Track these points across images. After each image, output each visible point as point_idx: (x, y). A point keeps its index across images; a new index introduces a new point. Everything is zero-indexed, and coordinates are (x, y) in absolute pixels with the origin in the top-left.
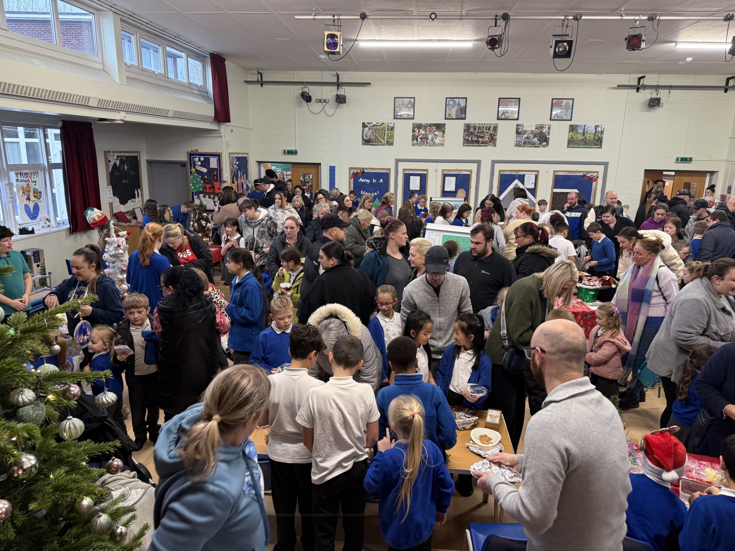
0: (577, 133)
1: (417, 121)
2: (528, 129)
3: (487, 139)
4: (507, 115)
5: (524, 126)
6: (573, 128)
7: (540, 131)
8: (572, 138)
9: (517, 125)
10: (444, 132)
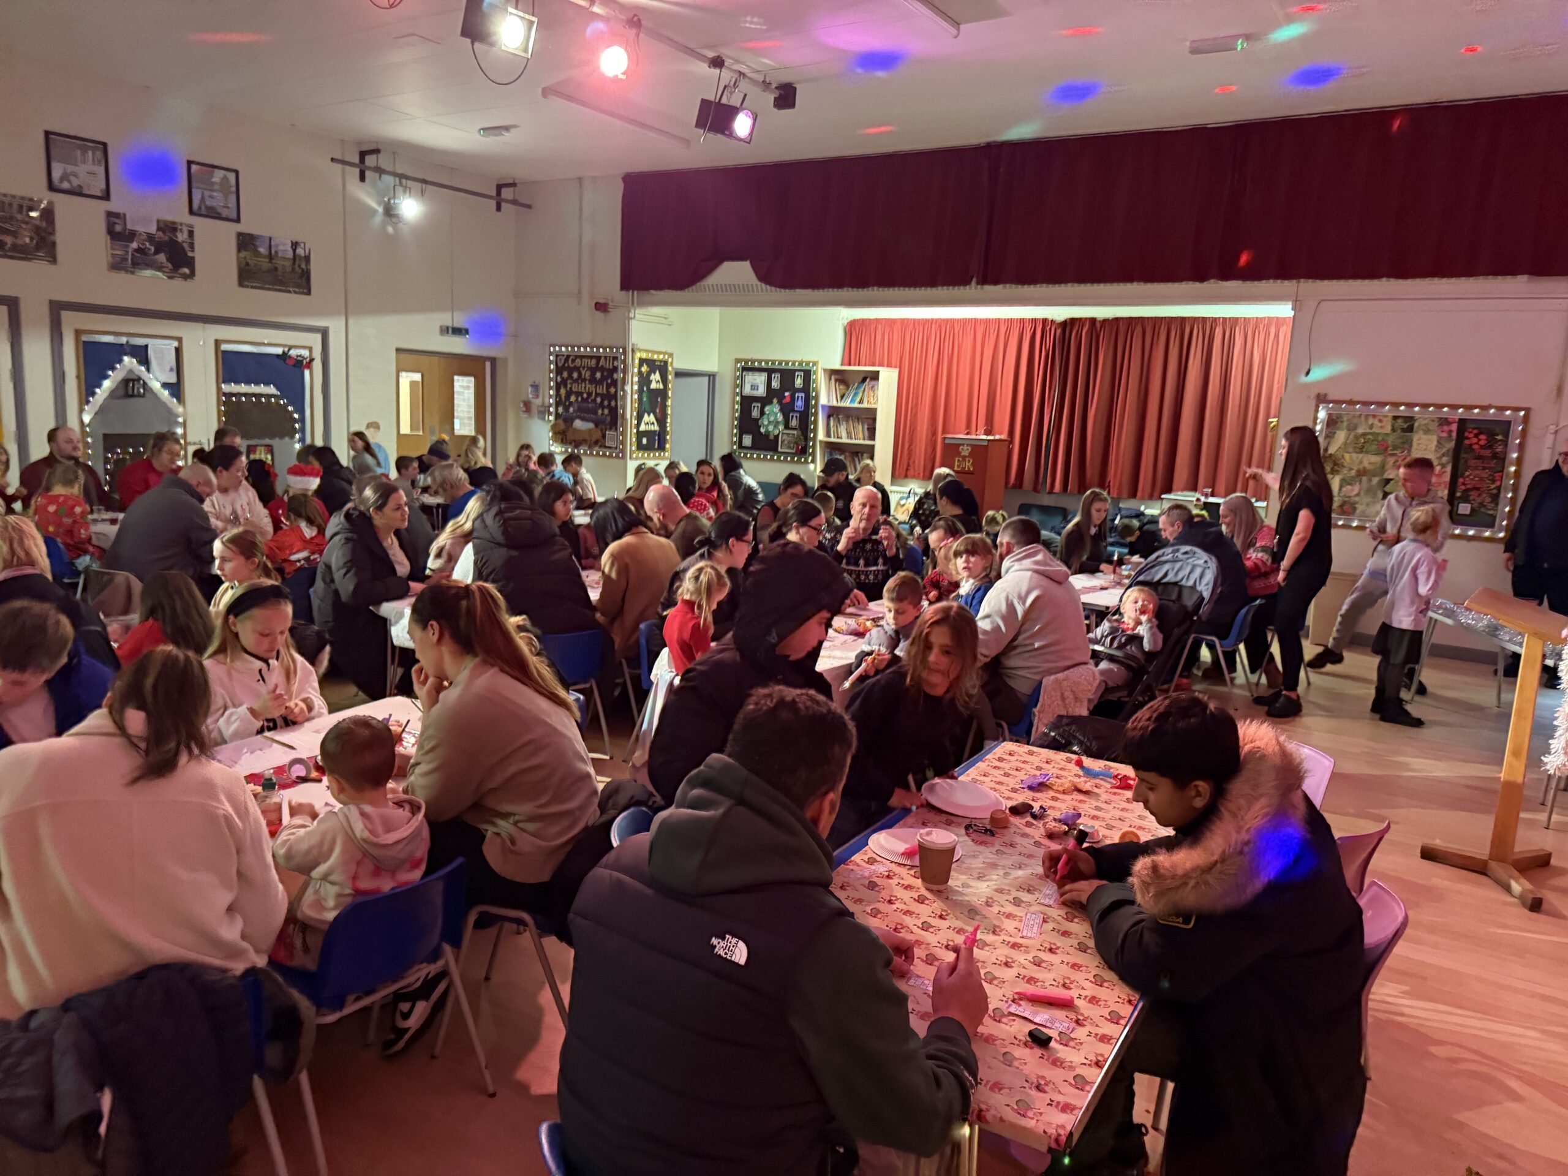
0: (257, 254)
2: (140, 228)
3: (27, 240)
4: (76, 182)
5: (128, 216)
6: (246, 242)
7: (171, 239)
9: (110, 215)
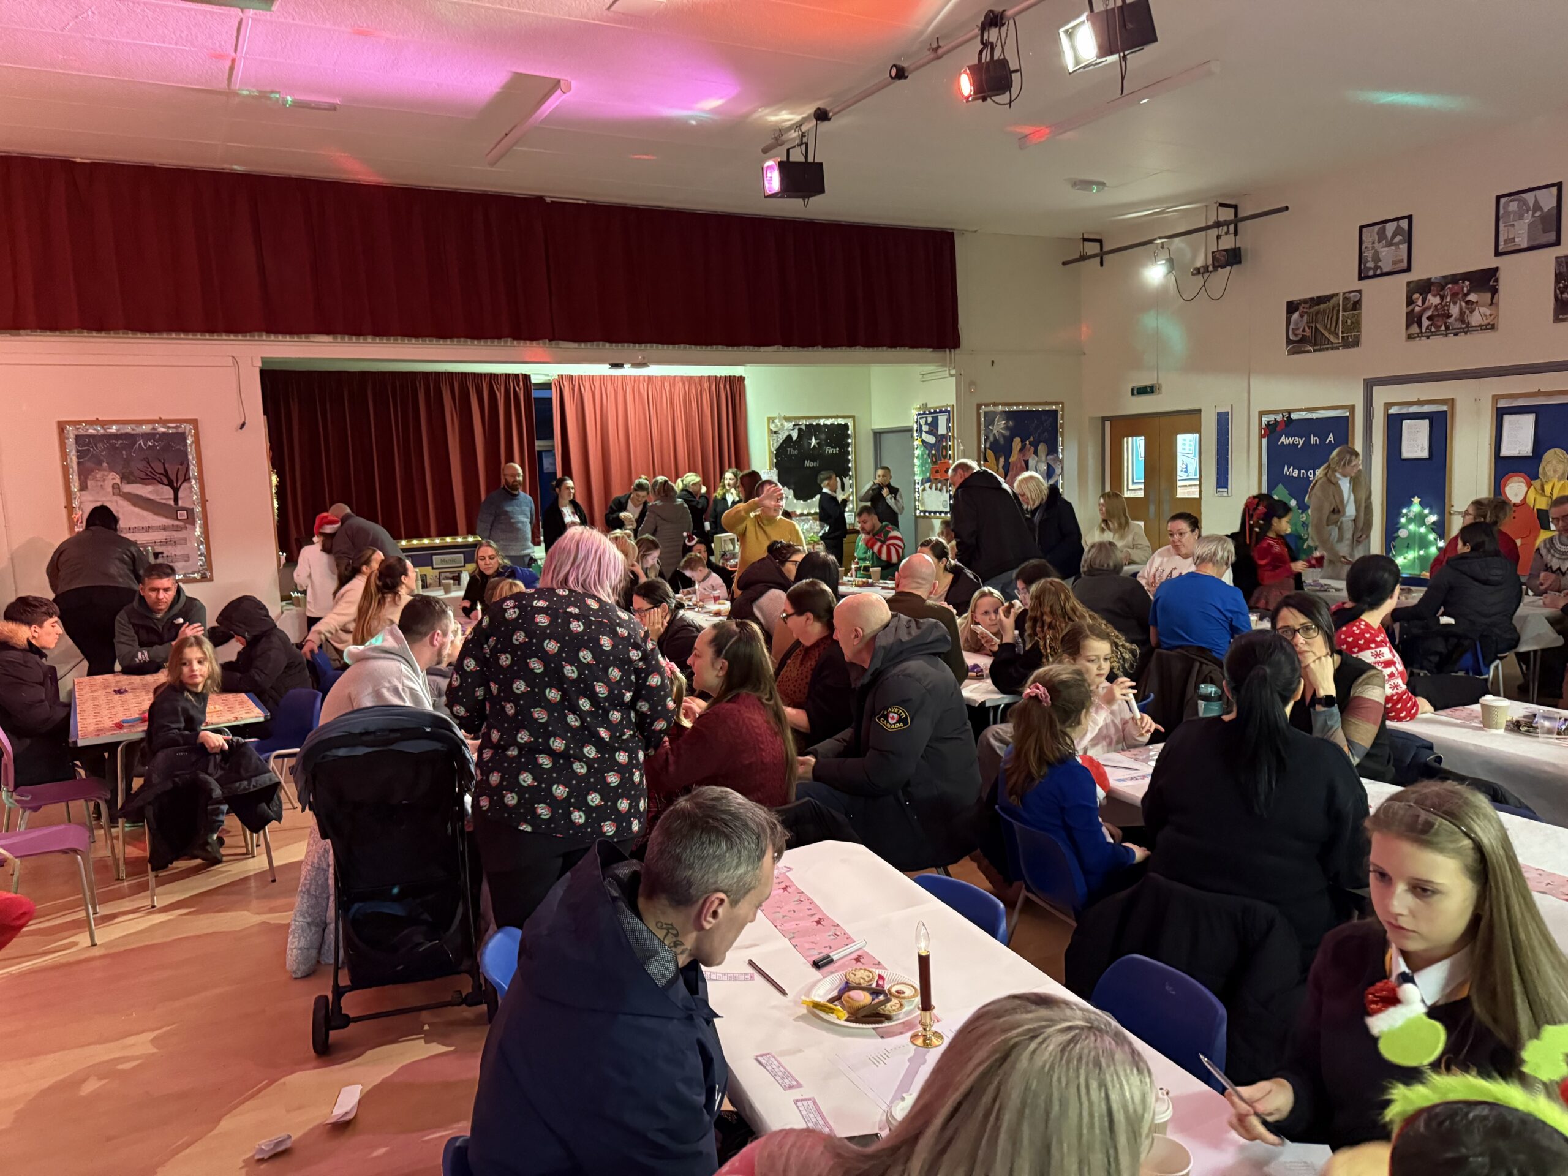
1: (1418, 274)
10: (1494, 291)
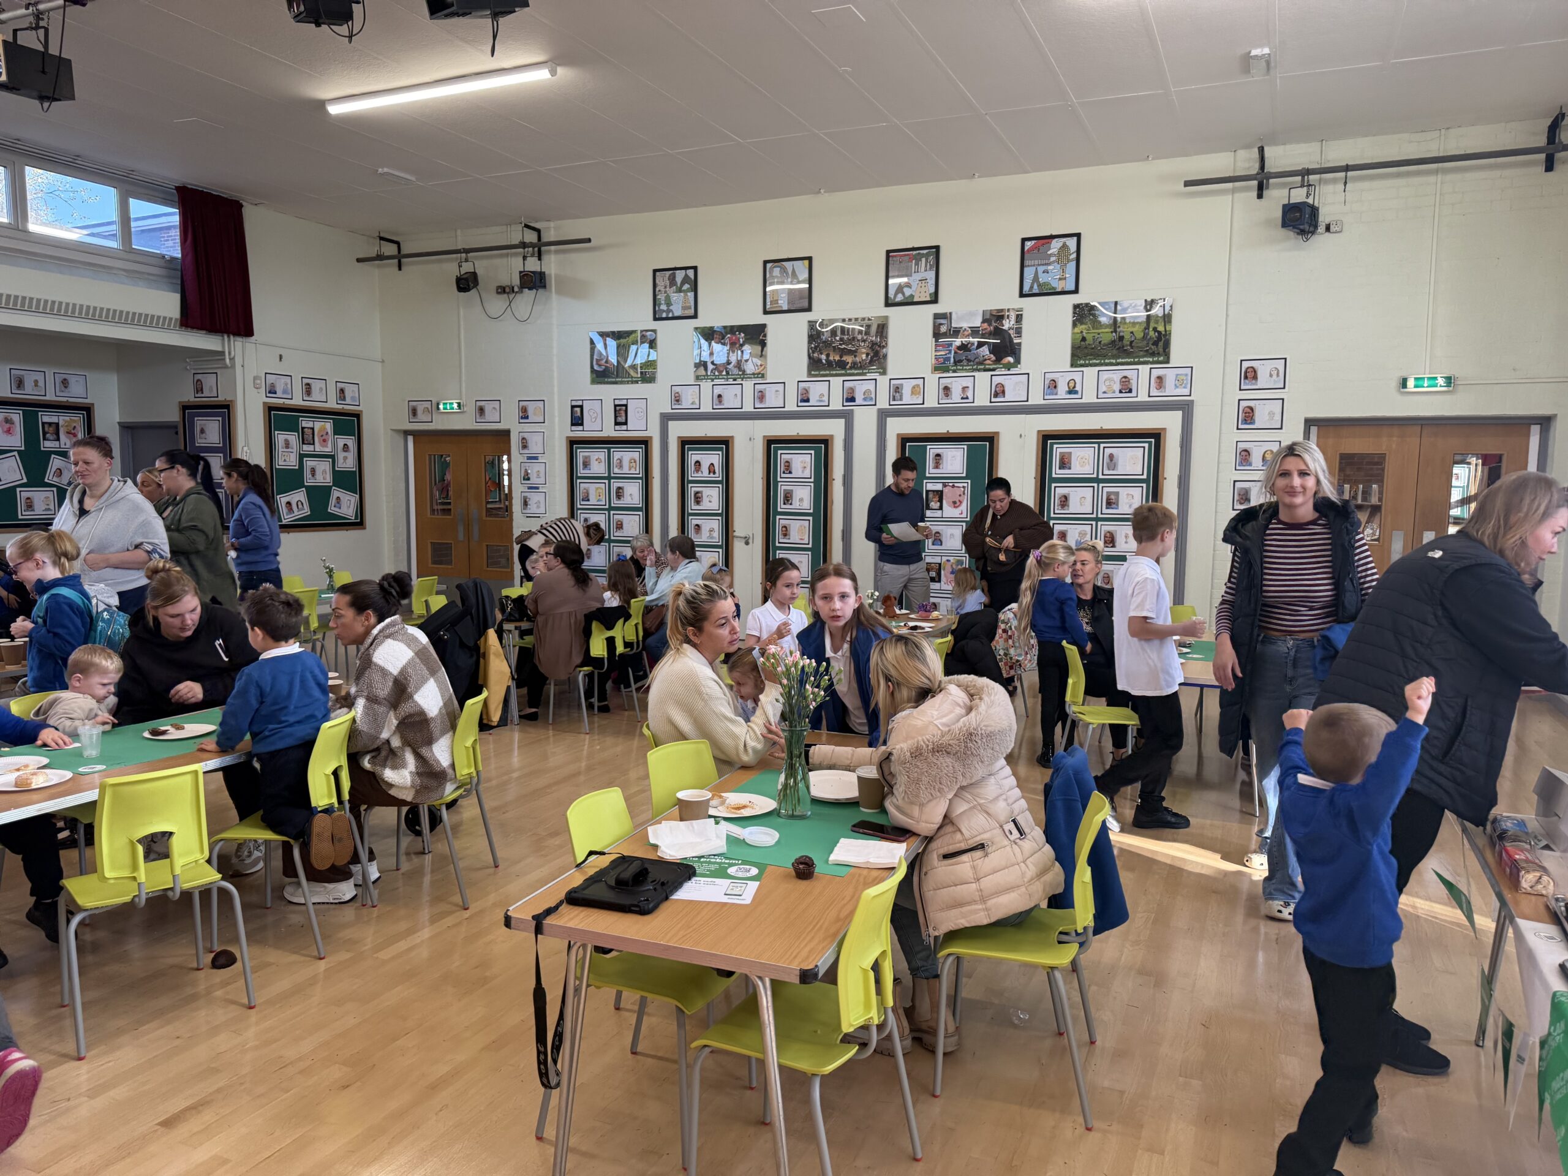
0: (1096, 324)
1: (703, 321)
2: (965, 325)
3: (864, 357)
4: (908, 292)
5: (954, 316)
6: (1083, 313)
7: (996, 328)
8: (1084, 339)
9: (937, 316)
10: (763, 344)
